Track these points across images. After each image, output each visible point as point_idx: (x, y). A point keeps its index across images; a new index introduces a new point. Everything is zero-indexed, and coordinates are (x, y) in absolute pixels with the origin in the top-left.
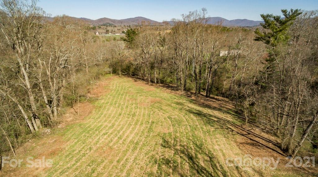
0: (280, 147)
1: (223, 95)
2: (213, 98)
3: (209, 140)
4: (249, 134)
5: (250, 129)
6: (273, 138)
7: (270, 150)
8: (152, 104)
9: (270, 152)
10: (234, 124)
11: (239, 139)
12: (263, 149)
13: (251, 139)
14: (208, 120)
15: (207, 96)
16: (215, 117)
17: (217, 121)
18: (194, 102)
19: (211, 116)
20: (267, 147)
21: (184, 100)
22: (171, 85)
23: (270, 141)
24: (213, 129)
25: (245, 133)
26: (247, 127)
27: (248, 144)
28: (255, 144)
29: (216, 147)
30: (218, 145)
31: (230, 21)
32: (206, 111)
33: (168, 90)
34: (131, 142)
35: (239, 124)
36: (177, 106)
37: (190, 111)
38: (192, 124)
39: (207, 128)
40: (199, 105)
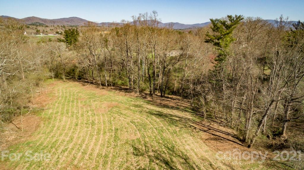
0: (237, 138)
1: (174, 93)
2: (168, 98)
3: (178, 141)
4: (210, 129)
5: (209, 124)
6: (229, 131)
7: (231, 142)
8: (110, 109)
9: (232, 144)
10: (194, 122)
11: (204, 135)
12: (226, 142)
13: (213, 134)
14: (172, 120)
15: (161, 96)
16: (176, 117)
17: (179, 121)
18: (151, 103)
19: (171, 115)
20: (228, 140)
21: (140, 102)
22: (123, 87)
23: (228, 134)
24: (178, 129)
25: (206, 129)
26: (206, 122)
27: (212, 139)
28: (217, 139)
29: (187, 147)
30: (188, 145)
31: (164, 24)
32: (165, 111)
33: (121, 93)
35: (198, 120)
36: (136, 108)
37: (151, 113)
38: (157, 126)
39: (173, 128)
40: (157, 105)
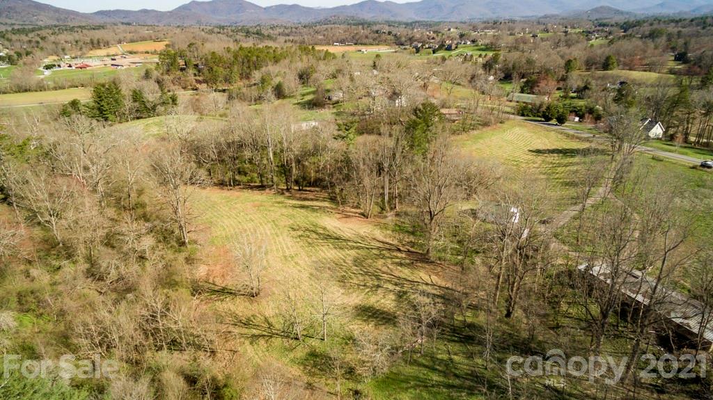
1: (310, 184)
2: (306, 191)
3: (319, 221)
4: (343, 212)
10: (332, 209)
11: (338, 216)
13: (345, 215)
14: (313, 209)
15: (300, 190)
16: (317, 206)
17: (319, 209)
19: (312, 206)
21: (281, 198)
22: (252, 184)
23: (357, 213)
24: (318, 215)
25: (340, 212)
26: (341, 208)
31: (265, 9)
32: (307, 203)
34: (272, 234)
35: (334, 207)
36: (280, 204)
37: (294, 207)
38: (303, 215)
39: (315, 214)
40: (298, 200)
